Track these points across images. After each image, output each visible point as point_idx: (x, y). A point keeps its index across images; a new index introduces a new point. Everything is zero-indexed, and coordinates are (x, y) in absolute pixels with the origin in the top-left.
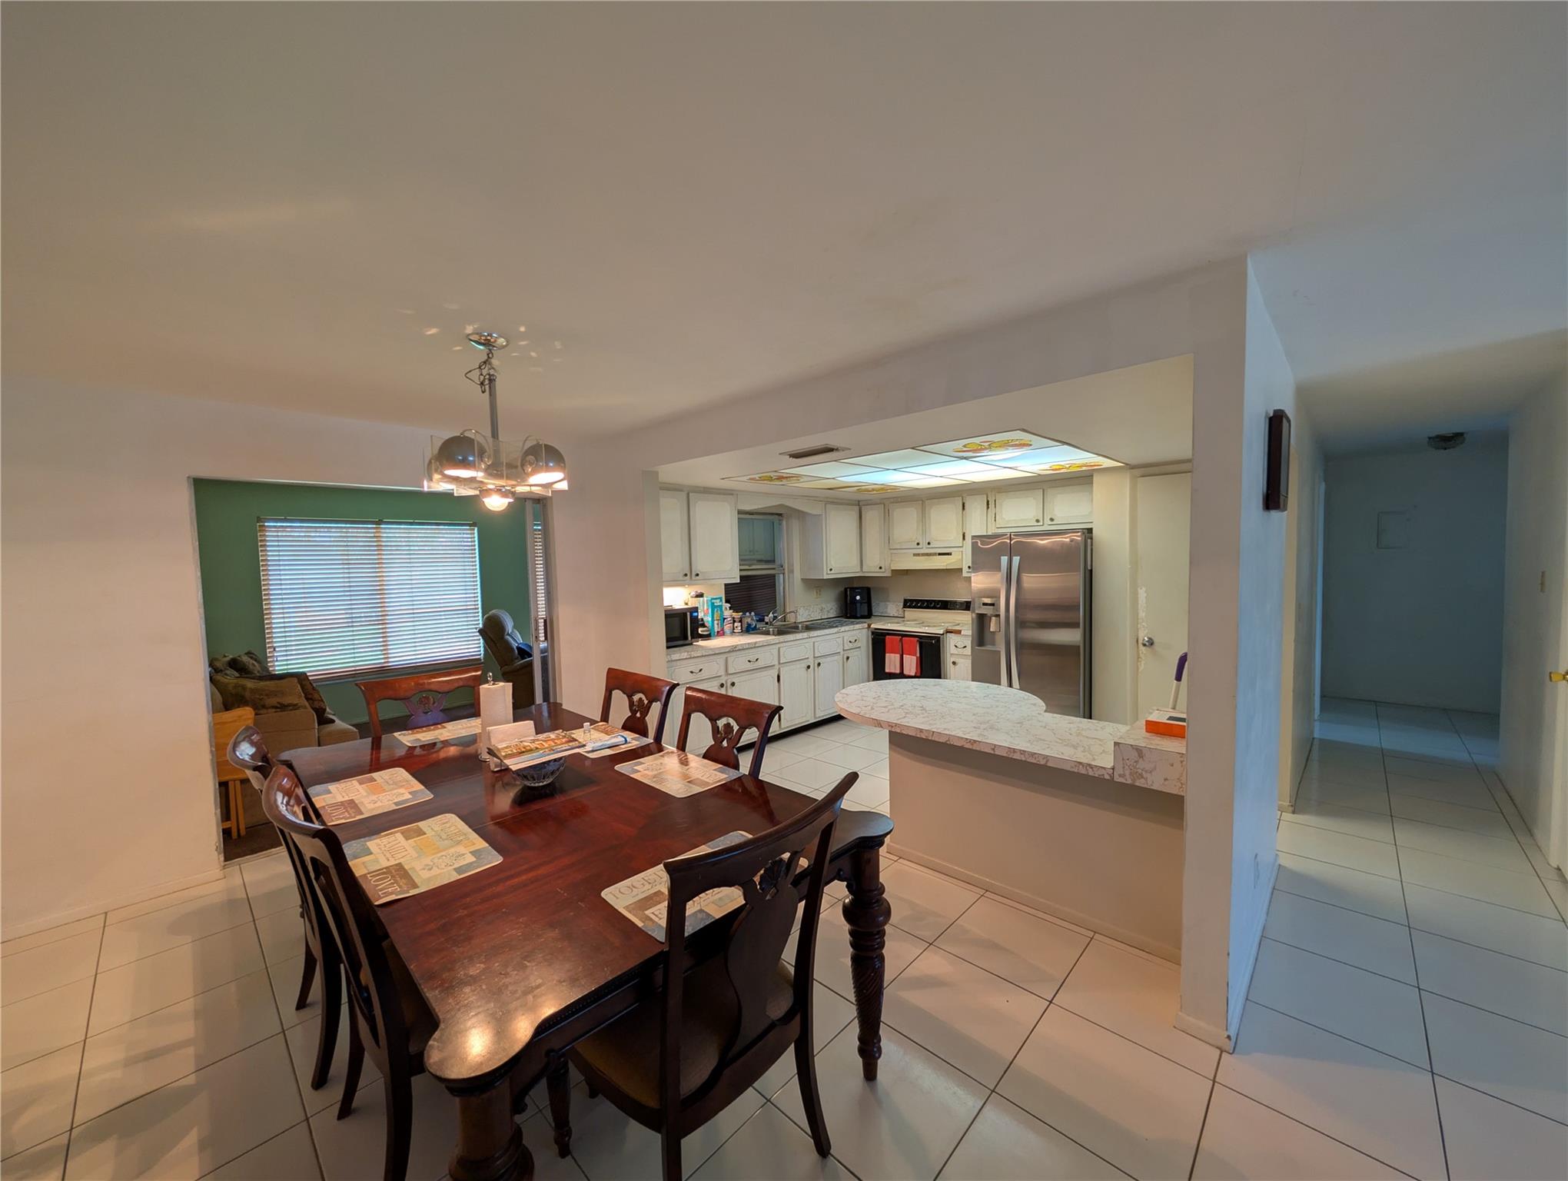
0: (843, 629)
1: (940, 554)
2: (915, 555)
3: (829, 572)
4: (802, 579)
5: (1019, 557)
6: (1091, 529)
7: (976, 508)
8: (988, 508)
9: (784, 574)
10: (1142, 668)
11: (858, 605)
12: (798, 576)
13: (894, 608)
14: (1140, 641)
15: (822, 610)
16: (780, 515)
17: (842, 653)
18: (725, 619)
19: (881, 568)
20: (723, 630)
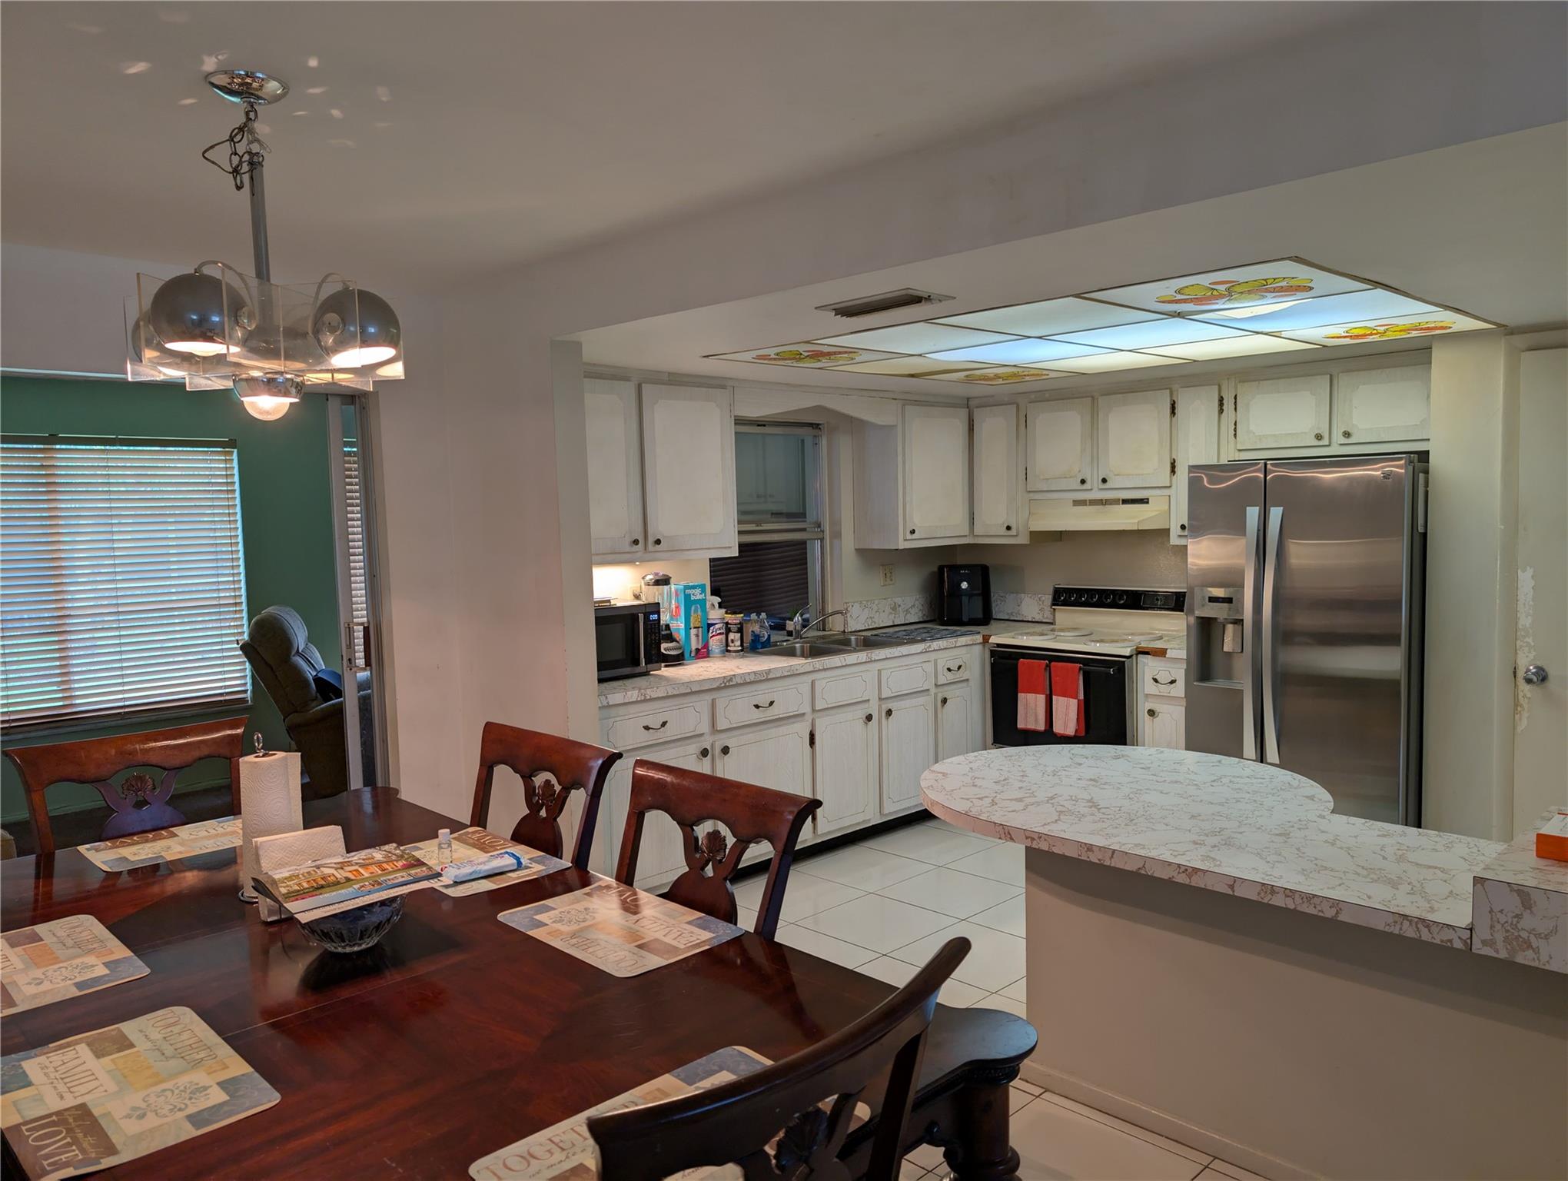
0: (935, 645)
1: (1125, 502)
2: (1077, 503)
3: (909, 536)
4: (856, 549)
5: (1282, 508)
6: (1427, 453)
7: (1198, 411)
8: (1221, 411)
9: (822, 540)
10: (1523, 724)
11: (965, 599)
12: (848, 544)
13: (1034, 605)
14: (1521, 674)
15: (894, 608)
16: (816, 426)
17: (933, 690)
18: (710, 625)
19: (1009, 528)
20: (706, 646)
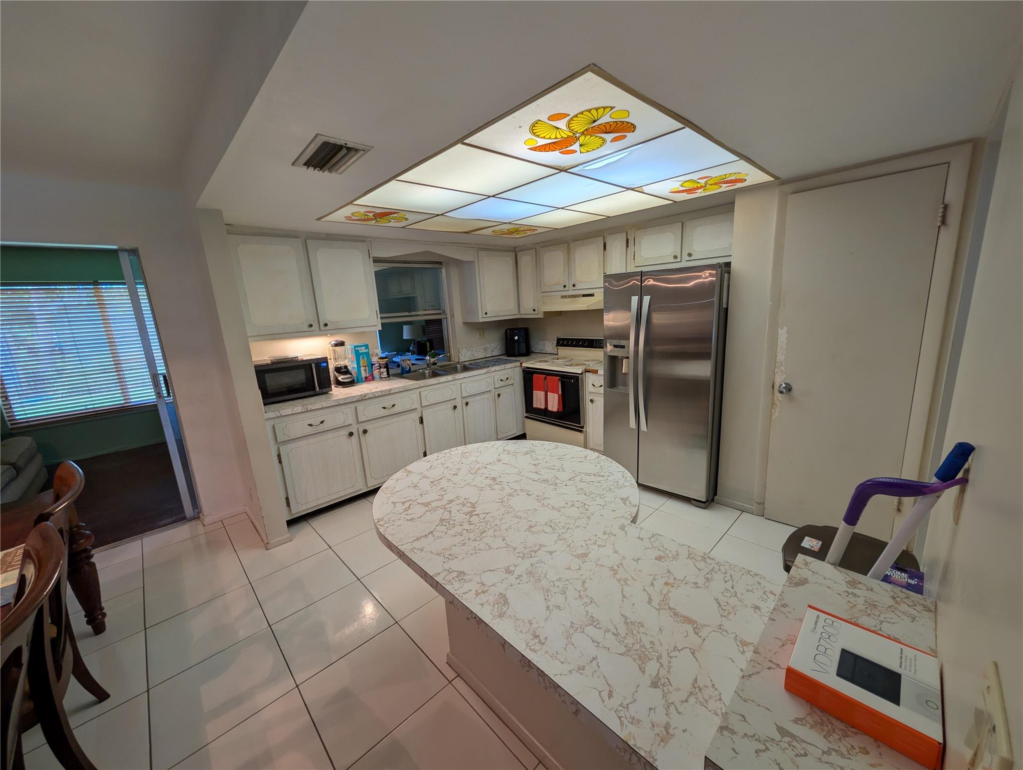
0: (493, 369)
1: (584, 296)
2: (563, 297)
3: (484, 316)
4: (463, 323)
5: (649, 297)
6: (730, 263)
7: (616, 246)
8: (627, 246)
9: (446, 318)
10: (776, 415)
11: (516, 344)
12: (459, 319)
13: (550, 346)
14: (776, 387)
15: (485, 350)
16: (440, 263)
17: (493, 390)
18: (373, 365)
19: (534, 310)
20: (372, 375)
